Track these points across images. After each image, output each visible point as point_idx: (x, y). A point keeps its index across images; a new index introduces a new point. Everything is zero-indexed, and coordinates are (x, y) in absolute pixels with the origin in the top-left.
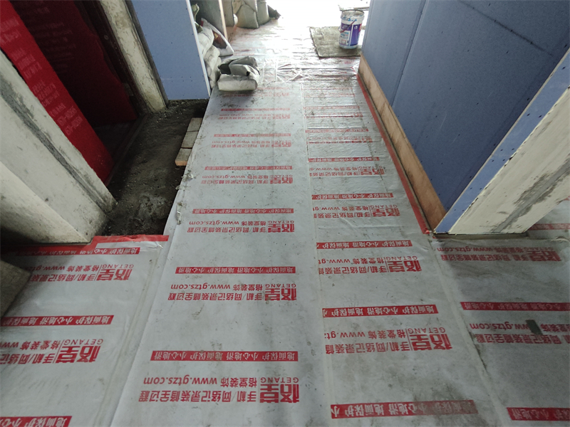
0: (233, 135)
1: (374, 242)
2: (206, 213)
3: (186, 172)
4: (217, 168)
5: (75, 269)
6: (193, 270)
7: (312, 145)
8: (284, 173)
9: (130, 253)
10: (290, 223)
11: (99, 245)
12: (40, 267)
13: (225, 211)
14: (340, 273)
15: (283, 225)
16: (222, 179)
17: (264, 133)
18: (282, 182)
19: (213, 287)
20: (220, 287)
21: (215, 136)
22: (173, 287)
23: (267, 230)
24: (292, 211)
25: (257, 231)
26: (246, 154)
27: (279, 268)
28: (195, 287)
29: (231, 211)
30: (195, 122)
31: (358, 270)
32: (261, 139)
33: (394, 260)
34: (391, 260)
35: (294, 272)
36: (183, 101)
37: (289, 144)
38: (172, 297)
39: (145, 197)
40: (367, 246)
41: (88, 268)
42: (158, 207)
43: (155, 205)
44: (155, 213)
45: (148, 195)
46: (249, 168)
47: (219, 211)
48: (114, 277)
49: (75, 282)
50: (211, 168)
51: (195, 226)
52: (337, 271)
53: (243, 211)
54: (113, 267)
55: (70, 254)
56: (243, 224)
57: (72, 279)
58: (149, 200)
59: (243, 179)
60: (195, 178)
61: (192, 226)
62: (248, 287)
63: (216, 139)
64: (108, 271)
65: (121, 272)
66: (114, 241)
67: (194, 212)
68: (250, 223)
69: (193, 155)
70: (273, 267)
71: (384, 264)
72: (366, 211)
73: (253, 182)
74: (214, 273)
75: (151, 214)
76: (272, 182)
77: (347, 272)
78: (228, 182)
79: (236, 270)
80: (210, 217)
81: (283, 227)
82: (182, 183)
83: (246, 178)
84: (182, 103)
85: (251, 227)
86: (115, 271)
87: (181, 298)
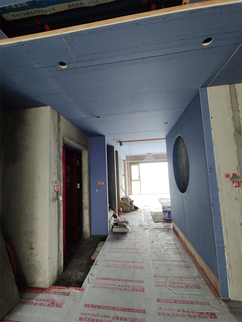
0: (117, 248)
1: (188, 301)
2: (102, 279)
3: (95, 261)
4: (109, 261)
5: (39, 300)
6: (93, 306)
7: (152, 254)
8: (139, 265)
9: (65, 295)
10: (142, 288)
11: (52, 290)
12: (24, 298)
13: (111, 279)
14: (170, 316)
15: (139, 288)
16: (111, 265)
17: (131, 248)
18: (138, 268)
19: (102, 316)
20: (105, 316)
21: (109, 248)
22: (82, 314)
23: (131, 290)
24: (143, 282)
25: (126, 290)
26: (122, 256)
27: (137, 310)
28: (93, 315)
29: (114, 280)
30: (101, 243)
31: (180, 315)
32: (129, 250)
33: (201, 312)
34: (199, 312)
35: (144, 313)
36: (97, 235)
37: (142, 253)
38: (81, 319)
39: (75, 272)
40: (184, 303)
41: (44, 300)
42: (80, 276)
43: (79, 276)
44: (78, 279)
45: (76, 271)
46: (123, 262)
47: (108, 279)
48: (55, 306)
49: (37, 306)
50: (106, 261)
51: (96, 285)
52: (168, 315)
53: (119, 280)
54: (56, 301)
55: (39, 293)
56: (119, 286)
57: (36, 305)
58: (77, 273)
59: (120, 266)
60: (99, 264)
61: (95, 285)
62: (120, 318)
63: (110, 249)
64: (53, 302)
65: (59, 304)
66: (59, 289)
67: (96, 279)
68: (123, 286)
69: (99, 255)
70: (133, 309)
71: (195, 314)
72: (182, 285)
73: (125, 267)
74: (103, 309)
75: (76, 279)
76: (134, 268)
77: (174, 316)
78: (114, 267)
79: (114, 308)
80: (104, 281)
81: (139, 289)
82: (93, 266)
83: (122, 266)
84: (97, 236)
85: (123, 288)
86: (56, 303)
87: (85, 320)
